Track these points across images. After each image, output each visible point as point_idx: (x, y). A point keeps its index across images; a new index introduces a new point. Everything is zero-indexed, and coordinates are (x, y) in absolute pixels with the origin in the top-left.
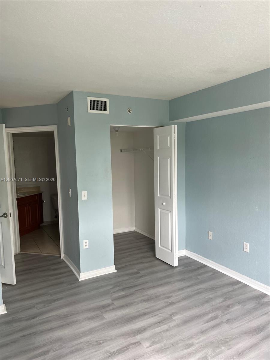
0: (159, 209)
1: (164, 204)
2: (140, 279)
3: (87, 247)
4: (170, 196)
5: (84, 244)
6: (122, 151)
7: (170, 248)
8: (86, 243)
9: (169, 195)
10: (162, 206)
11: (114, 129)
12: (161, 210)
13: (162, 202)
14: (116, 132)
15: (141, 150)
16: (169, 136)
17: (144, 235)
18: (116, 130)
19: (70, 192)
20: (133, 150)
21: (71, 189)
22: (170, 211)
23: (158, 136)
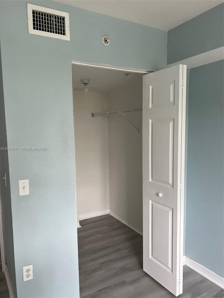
0: (150, 201)
1: (161, 195)
3: (31, 278)
4: (172, 184)
5: (25, 274)
6: (93, 116)
7: (170, 266)
8: (28, 271)
9: (171, 182)
10: (158, 197)
11: (82, 81)
12: (154, 204)
13: (157, 192)
14: (85, 86)
15: (120, 113)
16: (173, 84)
17: (122, 222)
18: (84, 83)
19: (5, 178)
20: (108, 114)
21: (6, 174)
22: (171, 208)
23: (151, 87)
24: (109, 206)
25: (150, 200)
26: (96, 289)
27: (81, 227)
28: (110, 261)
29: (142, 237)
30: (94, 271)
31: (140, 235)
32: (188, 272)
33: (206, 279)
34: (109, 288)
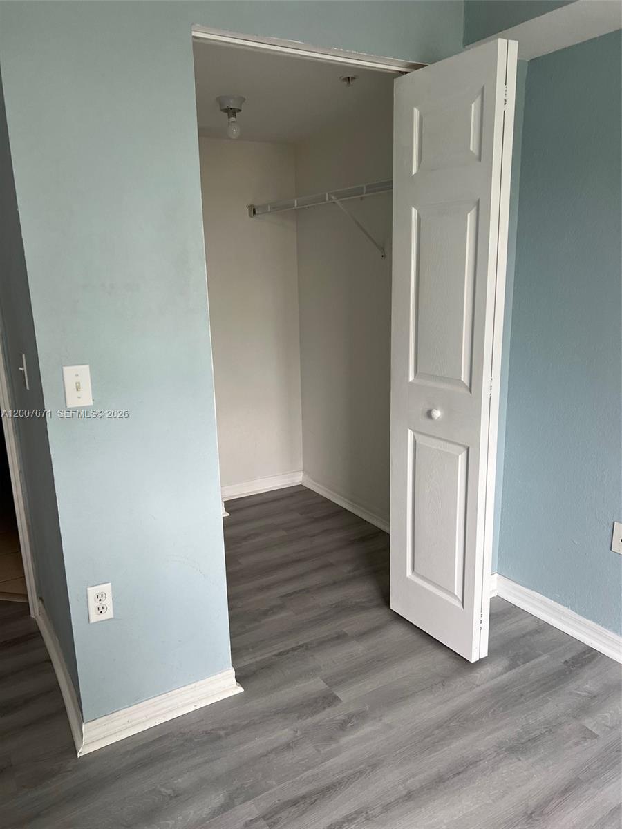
0: (410, 433)
1: (437, 414)
2: (344, 740)
3: (109, 614)
4: (467, 383)
5: (93, 604)
6: (254, 213)
7: (458, 591)
8: (100, 597)
9: (464, 377)
10: (429, 421)
11: (221, 104)
12: (419, 438)
13: (428, 407)
14: (229, 118)
15: (329, 200)
16: (478, 100)
17: (336, 502)
18: (227, 110)
19: (24, 369)
20: (296, 205)
21: (26, 357)
22: (464, 444)
23: (416, 112)
24: (301, 465)
25: (409, 430)
26: (274, 651)
27: (228, 515)
28: (307, 590)
29: (388, 535)
30: (266, 613)
31: (383, 531)
32: (501, 612)
33: (547, 626)
34: (306, 647)
